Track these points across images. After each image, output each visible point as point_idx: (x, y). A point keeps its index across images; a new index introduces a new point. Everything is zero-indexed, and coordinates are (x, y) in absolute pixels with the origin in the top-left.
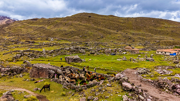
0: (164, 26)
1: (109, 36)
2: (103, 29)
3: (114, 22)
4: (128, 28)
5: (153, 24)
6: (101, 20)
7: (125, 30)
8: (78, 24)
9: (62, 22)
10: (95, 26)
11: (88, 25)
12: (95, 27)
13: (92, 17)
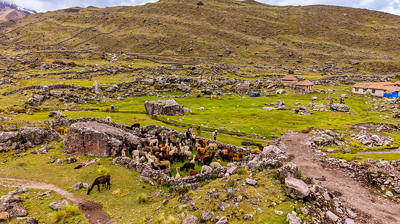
0: (372, 26)
1: (244, 49)
2: (231, 32)
3: (255, 18)
4: (287, 32)
5: (347, 21)
6: (225, 12)
7: (281, 36)
8: (173, 22)
9: (136, 16)
10: (211, 27)
11: (196, 23)
12: (214, 28)
13: (205, 4)
